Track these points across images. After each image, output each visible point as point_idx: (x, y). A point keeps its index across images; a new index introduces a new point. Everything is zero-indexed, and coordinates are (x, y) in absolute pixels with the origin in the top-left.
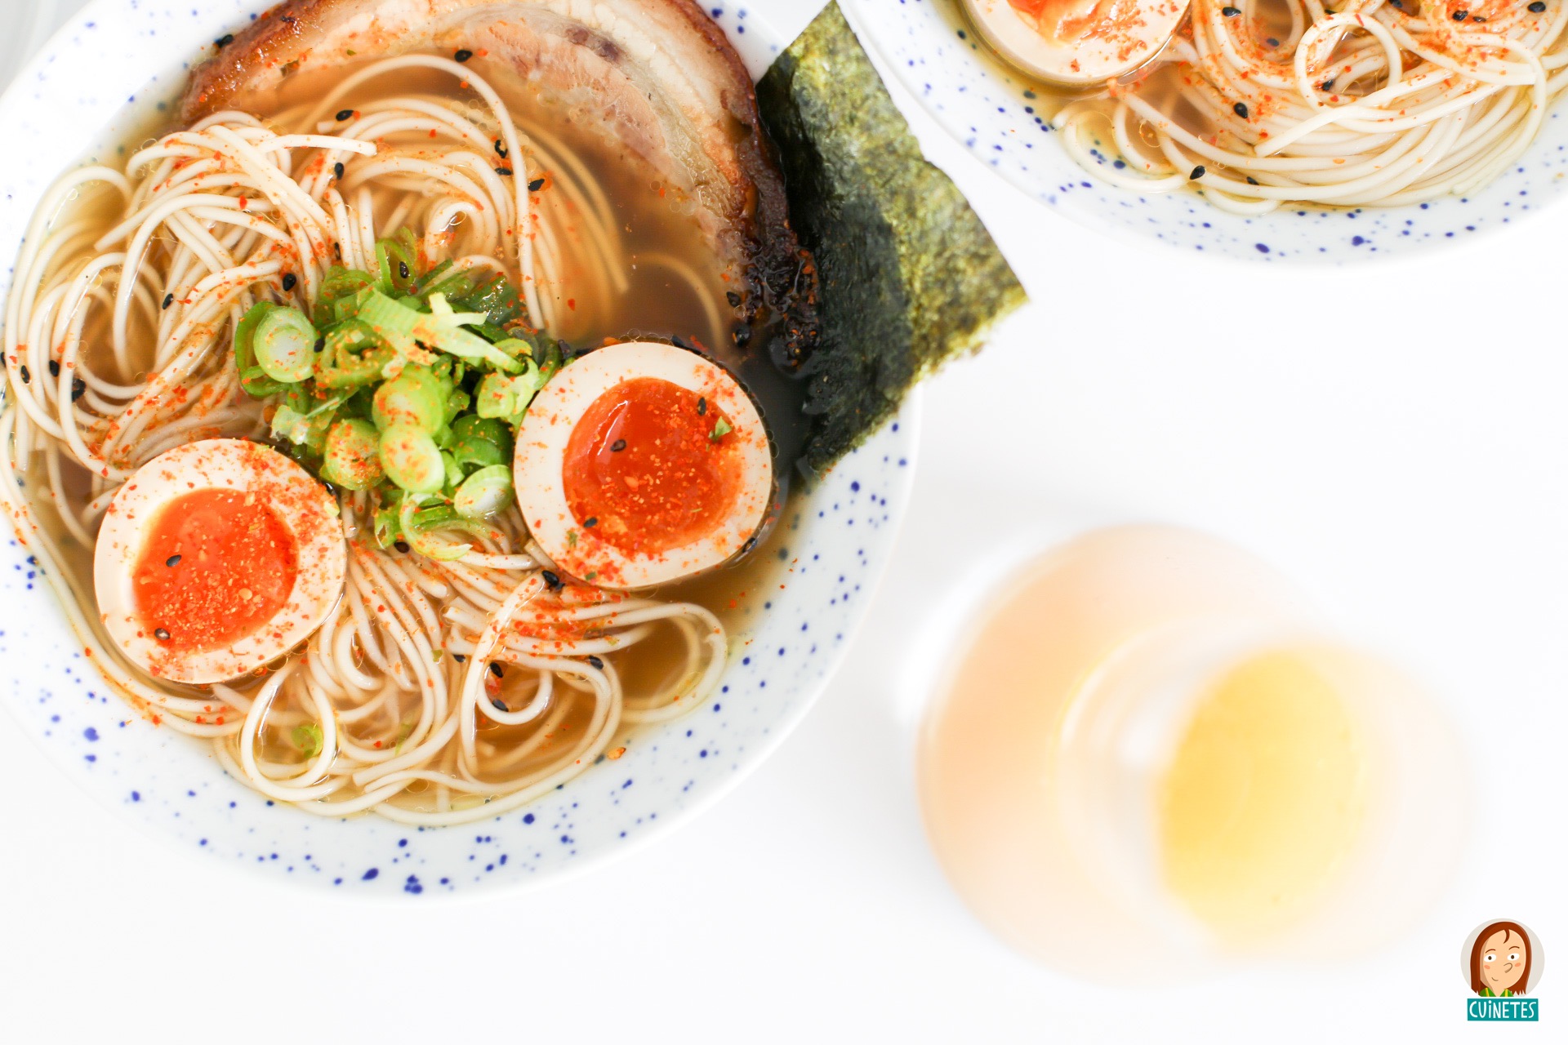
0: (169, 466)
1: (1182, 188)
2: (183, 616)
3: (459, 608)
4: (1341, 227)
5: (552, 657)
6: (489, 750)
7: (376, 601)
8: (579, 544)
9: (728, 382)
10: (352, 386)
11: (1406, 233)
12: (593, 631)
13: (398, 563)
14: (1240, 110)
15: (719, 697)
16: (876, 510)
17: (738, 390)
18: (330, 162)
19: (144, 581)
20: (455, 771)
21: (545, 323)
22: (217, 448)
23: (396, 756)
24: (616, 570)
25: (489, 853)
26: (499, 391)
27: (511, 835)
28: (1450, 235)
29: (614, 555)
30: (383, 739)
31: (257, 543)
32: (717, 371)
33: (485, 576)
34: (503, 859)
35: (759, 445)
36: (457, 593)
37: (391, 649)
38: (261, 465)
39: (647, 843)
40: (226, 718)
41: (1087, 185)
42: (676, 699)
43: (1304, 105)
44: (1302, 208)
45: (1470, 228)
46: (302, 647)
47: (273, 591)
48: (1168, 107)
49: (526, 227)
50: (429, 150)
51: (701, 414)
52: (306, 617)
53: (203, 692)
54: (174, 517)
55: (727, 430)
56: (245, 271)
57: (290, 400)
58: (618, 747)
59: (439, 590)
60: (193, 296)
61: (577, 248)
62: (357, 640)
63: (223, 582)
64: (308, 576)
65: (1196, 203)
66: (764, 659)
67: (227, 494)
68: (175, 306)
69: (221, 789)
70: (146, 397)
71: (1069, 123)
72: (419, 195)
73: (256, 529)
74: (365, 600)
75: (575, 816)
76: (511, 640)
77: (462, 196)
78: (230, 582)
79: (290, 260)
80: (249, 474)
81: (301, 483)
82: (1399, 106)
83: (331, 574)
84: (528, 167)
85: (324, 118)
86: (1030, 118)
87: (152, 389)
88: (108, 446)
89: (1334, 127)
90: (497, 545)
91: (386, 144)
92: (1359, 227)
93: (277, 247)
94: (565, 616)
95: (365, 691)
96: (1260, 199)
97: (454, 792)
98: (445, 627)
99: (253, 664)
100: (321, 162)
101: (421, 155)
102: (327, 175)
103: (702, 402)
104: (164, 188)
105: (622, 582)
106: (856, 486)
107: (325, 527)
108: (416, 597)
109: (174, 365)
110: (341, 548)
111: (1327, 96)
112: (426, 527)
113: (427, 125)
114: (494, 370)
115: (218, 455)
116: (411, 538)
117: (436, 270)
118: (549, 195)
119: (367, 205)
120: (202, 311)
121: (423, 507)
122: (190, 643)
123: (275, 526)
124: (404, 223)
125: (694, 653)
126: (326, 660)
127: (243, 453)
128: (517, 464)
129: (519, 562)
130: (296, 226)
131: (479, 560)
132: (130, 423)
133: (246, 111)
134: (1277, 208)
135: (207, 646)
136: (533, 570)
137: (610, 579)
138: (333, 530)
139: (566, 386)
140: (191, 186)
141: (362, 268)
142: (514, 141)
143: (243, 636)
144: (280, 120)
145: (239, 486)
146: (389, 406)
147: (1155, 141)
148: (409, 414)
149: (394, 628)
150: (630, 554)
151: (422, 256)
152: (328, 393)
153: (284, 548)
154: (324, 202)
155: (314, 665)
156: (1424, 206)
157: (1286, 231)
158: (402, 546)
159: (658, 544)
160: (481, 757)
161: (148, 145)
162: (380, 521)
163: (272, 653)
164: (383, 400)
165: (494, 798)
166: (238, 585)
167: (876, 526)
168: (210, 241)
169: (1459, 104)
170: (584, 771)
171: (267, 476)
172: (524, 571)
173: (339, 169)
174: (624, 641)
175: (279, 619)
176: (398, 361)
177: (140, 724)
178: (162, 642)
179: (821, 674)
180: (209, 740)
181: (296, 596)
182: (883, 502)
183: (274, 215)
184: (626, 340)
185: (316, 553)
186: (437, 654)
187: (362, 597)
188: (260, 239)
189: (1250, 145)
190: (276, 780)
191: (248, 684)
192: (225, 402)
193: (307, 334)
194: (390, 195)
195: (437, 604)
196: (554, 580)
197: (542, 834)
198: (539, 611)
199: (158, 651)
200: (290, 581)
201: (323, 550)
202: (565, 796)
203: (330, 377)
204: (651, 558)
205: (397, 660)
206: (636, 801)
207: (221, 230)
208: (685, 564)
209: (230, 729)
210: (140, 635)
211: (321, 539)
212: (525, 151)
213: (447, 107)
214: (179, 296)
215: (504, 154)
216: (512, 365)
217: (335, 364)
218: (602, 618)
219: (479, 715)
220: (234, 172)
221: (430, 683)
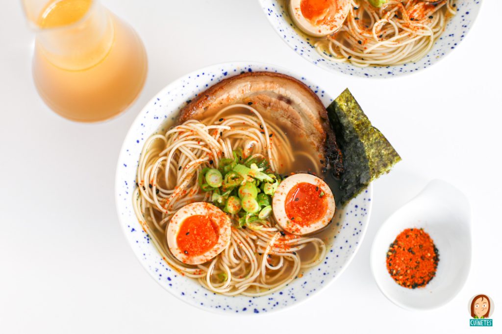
0: (186, 210)
1: (346, 61)
2: (192, 247)
3: (260, 242)
4: (384, 70)
5: (283, 252)
6: (268, 277)
7: (239, 241)
8: (290, 224)
9: (323, 182)
10: (232, 187)
11: (401, 71)
12: (293, 246)
13: (243, 231)
14: (360, 42)
15: (326, 260)
16: (363, 212)
17: (326, 184)
18: (219, 132)
19: (180, 239)
20: (260, 282)
21: (275, 170)
22: (198, 205)
23: (246, 280)
24: (299, 230)
25: (273, 302)
26: (269, 187)
27: (277, 297)
28: (411, 71)
29: (299, 226)
30: (242, 275)
31: (209, 228)
32: (320, 180)
33: (266, 233)
34: (277, 303)
35: (331, 197)
36: (258, 238)
37: (243, 254)
38: (209, 208)
39: (314, 296)
40: (201, 273)
41: (323, 60)
42: (314, 261)
43: (375, 41)
44: (375, 66)
45: (416, 69)
46: (220, 254)
47: (214, 240)
48: (342, 42)
49: (269, 146)
50: (244, 128)
51: (317, 190)
52: (223, 246)
53: (195, 267)
54: (186, 223)
55: (323, 194)
56: (201, 160)
57: (216, 192)
58: (301, 274)
59: (254, 237)
60: (187, 166)
61: (281, 151)
62: (234, 251)
63: (201, 238)
64: (222, 236)
65: (349, 65)
66: (337, 250)
67: (201, 216)
68: (182, 170)
69: (202, 291)
70: (176, 193)
71: (318, 46)
72: (241, 139)
73: (209, 224)
74: (236, 241)
75: (293, 292)
76: (273, 249)
77: (253, 139)
78: (203, 238)
79: (211, 157)
80: (206, 211)
81: (219, 212)
82: (398, 41)
83: (228, 235)
84: (269, 132)
85: (216, 120)
86: (308, 45)
87: (178, 191)
88: (166, 206)
89: (382, 46)
90: (268, 225)
91: (233, 127)
92: (390, 70)
93: (208, 153)
94: (286, 242)
95: (236, 264)
96: (365, 64)
97: (260, 288)
98: (256, 246)
99: (210, 258)
100: (217, 132)
101: (242, 130)
102: (218, 135)
103: (317, 188)
104: (177, 139)
105: (301, 233)
106: (356, 206)
107: (226, 223)
108: (249, 240)
109: (183, 185)
110: (230, 228)
111: (380, 39)
112: (251, 222)
113: (242, 121)
114: (267, 182)
115: (198, 207)
116: (248, 225)
117: (248, 158)
118: (273, 138)
119: (229, 142)
120: (190, 170)
121: (250, 217)
122: (194, 254)
123: (213, 223)
124: (238, 146)
125: (317, 250)
126: (227, 256)
127: (204, 205)
128: (274, 205)
129: (274, 229)
130: (213, 148)
131: (265, 229)
132: (172, 199)
133: (196, 119)
134: (369, 66)
135: (198, 255)
136: (277, 231)
137: (298, 232)
138: (228, 224)
139: (284, 185)
140: (185, 139)
141: (230, 158)
142: (265, 125)
143: (207, 251)
144: (204, 121)
145: (204, 214)
146: (243, 192)
147: (339, 50)
148: (249, 194)
149: (244, 248)
150: (302, 226)
151: (244, 155)
152: (226, 190)
153: (216, 229)
154: (218, 141)
155: (224, 258)
156: (405, 65)
157: (371, 71)
158: (244, 227)
159: (309, 223)
160: (266, 279)
161: (172, 129)
162: (240, 221)
163: (214, 255)
164: (241, 192)
165: (271, 288)
166: (205, 239)
167: (364, 216)
168: (190, 152)
169: (412, 40)
170: (292, 281)
171: (211, 211)
172: (275, 232)
173: (221, 134)
174: (301, 247)
175: (216, 247)
176: (245, 181)
177: (179, 276)
178: (186, 254)
179: (353, 252)
180: (197, 279)
181: (220, 241)
182: (365, 210)
183: (206, 146)
184: (296, 173)
185: (224, 230)
186: (255, 253)
187: (235, 240)
188: (202, 151)
189: (362, 51)
190: (216, 287)
191: (207, 264)
192: (196, 193)
193: (220, 176)
194: (234, 139)
195: (254, 241)
196: (284, 233)
197: (286, 297)
198: (280, 241)
199: (185, 257)
200: (218, 237)
201: (226, 229)
202: (289, 288)
203: (227, 186)
204: (307, 226)
205: (244, 256)
206: (308, 287)
207: (193, 150)
208: (316, 228)
209: (203, 275)
210: (180, 253)
211: (225, 226)
212: (268, 128)
213: (248, 117)
214: (183, 167)
215: (262, 128)
216: (272, 180)
217: (227, 182)
218: (295, 242)
219: (266, 267)
220: (196, 135)
221: (253, 261)
